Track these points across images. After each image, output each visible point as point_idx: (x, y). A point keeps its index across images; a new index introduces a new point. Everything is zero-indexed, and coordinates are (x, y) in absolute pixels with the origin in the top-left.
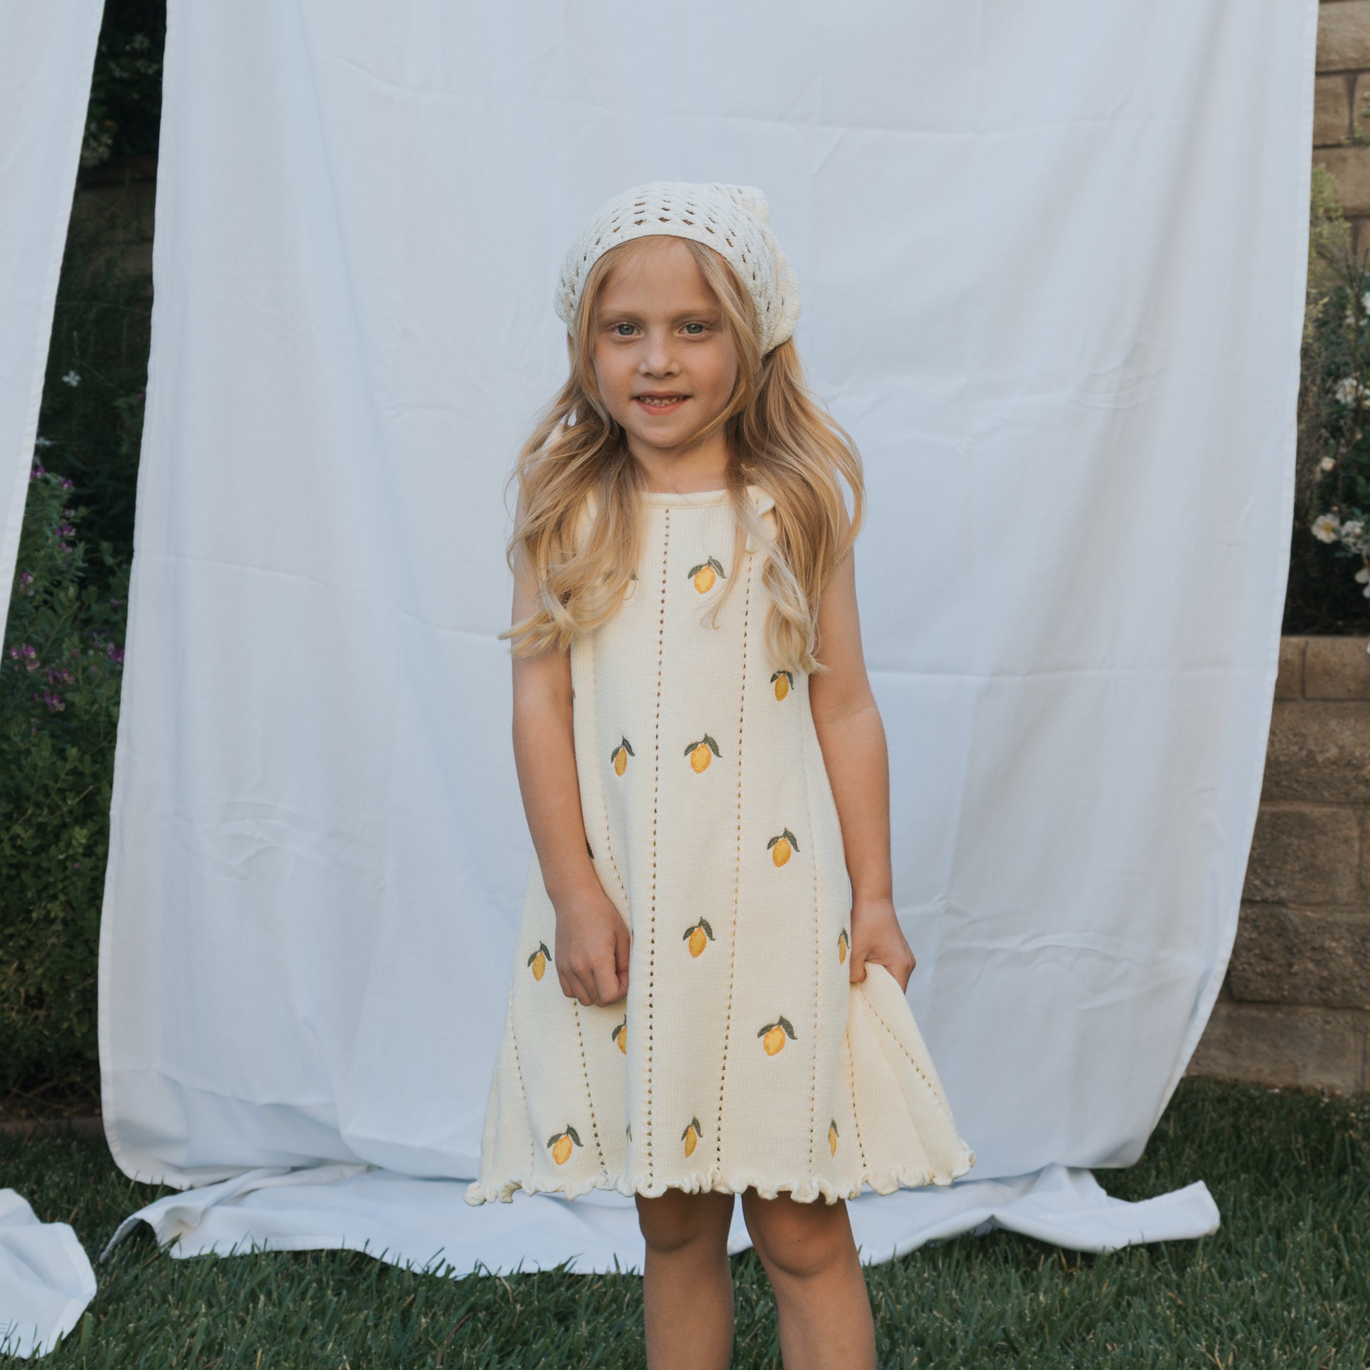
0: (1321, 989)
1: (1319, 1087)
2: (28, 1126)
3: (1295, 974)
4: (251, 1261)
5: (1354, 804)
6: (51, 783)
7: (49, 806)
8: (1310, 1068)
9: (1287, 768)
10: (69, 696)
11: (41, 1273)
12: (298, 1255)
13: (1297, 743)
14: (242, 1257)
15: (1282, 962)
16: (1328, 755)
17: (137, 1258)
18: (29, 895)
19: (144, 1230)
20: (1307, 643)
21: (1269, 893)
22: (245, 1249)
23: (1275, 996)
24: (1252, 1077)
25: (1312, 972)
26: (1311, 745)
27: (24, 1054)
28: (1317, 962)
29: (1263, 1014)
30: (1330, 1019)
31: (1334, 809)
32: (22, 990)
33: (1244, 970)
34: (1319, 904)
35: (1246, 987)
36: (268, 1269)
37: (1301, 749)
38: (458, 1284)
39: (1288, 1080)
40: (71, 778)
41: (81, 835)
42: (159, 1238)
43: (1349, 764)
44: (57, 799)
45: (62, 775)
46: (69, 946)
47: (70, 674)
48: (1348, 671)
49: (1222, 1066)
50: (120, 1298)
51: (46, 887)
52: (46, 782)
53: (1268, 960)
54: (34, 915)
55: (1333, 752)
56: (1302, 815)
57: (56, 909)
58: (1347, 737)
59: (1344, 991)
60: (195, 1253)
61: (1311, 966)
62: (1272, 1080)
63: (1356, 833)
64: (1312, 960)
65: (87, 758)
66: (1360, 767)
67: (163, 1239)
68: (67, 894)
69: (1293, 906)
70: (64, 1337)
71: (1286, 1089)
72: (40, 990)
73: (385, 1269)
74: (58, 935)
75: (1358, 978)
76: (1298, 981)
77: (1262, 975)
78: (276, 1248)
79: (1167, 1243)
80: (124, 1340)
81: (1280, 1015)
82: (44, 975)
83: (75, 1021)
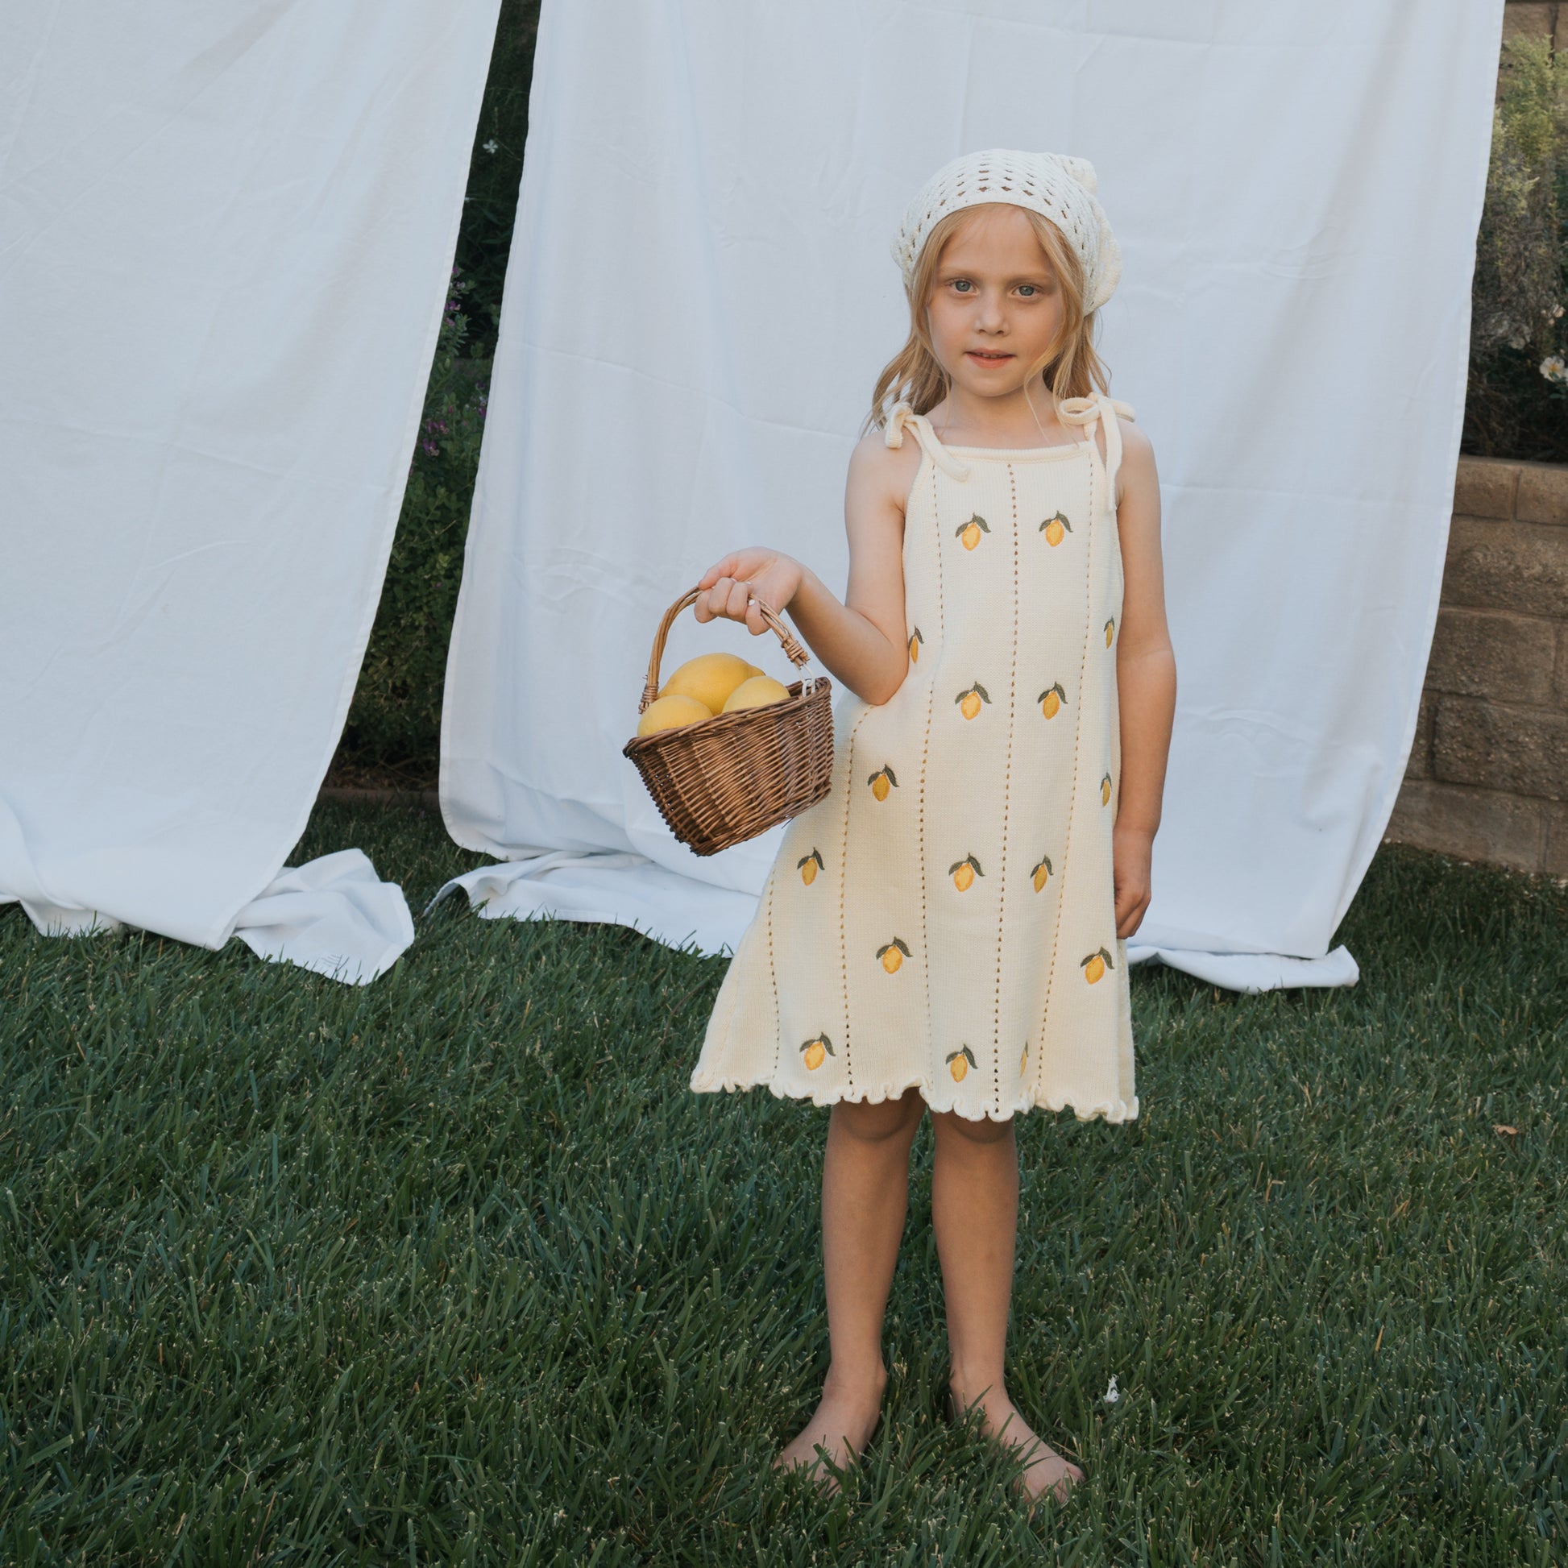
0: (1512, 777)
1: (1504, 864)
2: (387, 794)
3: (1491, 762)
4: (540, 927)
5: (1553, 617)
6: (423, 516)
7: (420, 535)
8: (1499, 846)
9: (1497, 579)
10: (443, 444)
11: (373, 921)
12: (581, 926)
13: (1506, 558)
14: (535, 923)
15: (1481, 750)
16: (1533, 571)
17: (452, 915)
18: (399, 605)
19: (460, 894)
20: (1521, 471)
21: (1473, 688)
22: (538, 917)
23: (1472, 779)
24: (1448, 849)
25: (1506, 762)
26: (1519, 561)
27: (388, 735)
28: (1512, 753)
29: (1462, 795)
30: (1520, 804)
31: (1536, 621)
32: (390, 682)
33: (1447, 753)
34: (1517, 703)
35: (1448, 769)
36: (552, 936)
37: (1510, 564)
38: (703, 961)
39: (1478, 855)
40: (438, 513)
41: (443, 560)
42: (471, 901)
43: (1550, 581)
44: (427, 529)
45: (432, 510)
46: (429, 649)
47: (445, 426)
48: (1555, 499)
49: (1421, 836)
50: (433, 947)
51: (414, 600)
52: (419, 515)
53: (1469, 747)
54: (403, 622)
55: (1538, 569)
56: (1506, 622)
57: (420, 619)
58: (1550, 557)
59: (1533, 781)
60: (498, 916)
61: (1506, 756)
62: (1465, 853)
63: (1553, 643)
64: (1508, 751)
65: (454, 497)
66: (1560, 585)
67: (474, 901)
68: (430, 607)
69: (1494, 702)
70: (380, 974)
71: (1475, 863)
72: (404, 682)
73: (649, 944)
74: (420, 639)
75: (1546, 771)
76: (1493, 768)
77: (1463, 760)
78: (564, 918)
79: (1308, 989)
80: (428, 981)
81: (1476, 797)
82: (408, 671)
83: (432, 710)
